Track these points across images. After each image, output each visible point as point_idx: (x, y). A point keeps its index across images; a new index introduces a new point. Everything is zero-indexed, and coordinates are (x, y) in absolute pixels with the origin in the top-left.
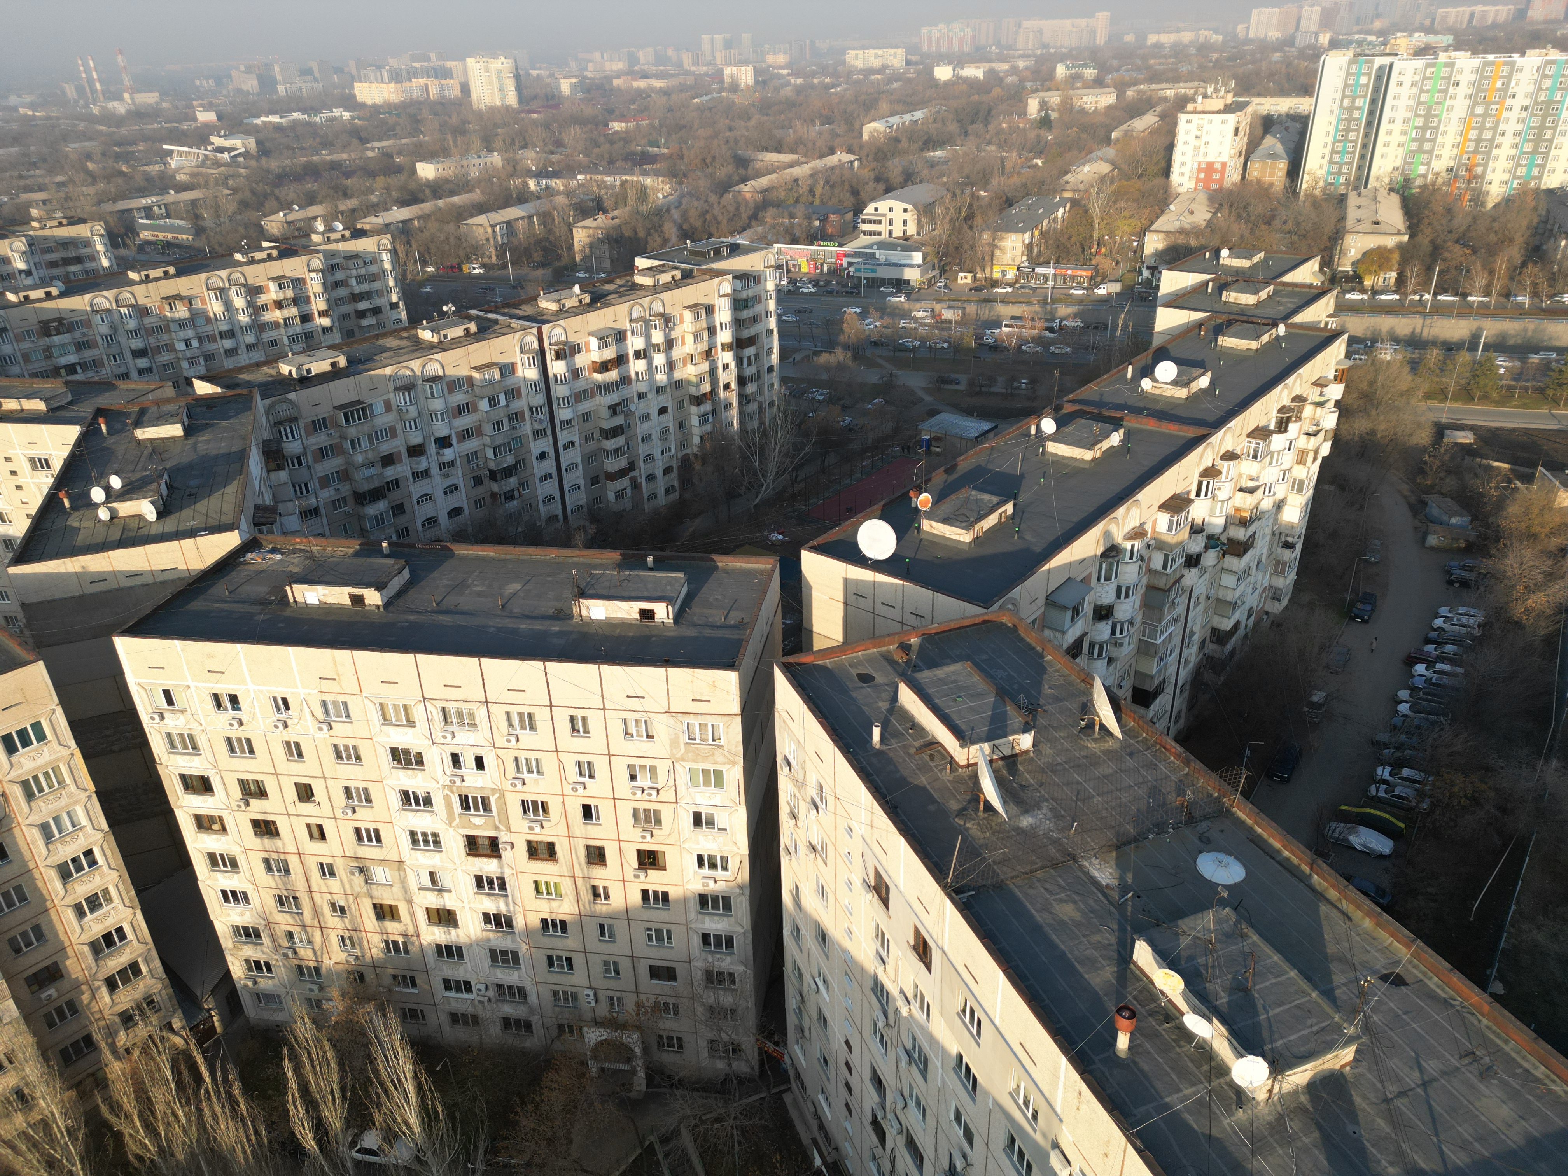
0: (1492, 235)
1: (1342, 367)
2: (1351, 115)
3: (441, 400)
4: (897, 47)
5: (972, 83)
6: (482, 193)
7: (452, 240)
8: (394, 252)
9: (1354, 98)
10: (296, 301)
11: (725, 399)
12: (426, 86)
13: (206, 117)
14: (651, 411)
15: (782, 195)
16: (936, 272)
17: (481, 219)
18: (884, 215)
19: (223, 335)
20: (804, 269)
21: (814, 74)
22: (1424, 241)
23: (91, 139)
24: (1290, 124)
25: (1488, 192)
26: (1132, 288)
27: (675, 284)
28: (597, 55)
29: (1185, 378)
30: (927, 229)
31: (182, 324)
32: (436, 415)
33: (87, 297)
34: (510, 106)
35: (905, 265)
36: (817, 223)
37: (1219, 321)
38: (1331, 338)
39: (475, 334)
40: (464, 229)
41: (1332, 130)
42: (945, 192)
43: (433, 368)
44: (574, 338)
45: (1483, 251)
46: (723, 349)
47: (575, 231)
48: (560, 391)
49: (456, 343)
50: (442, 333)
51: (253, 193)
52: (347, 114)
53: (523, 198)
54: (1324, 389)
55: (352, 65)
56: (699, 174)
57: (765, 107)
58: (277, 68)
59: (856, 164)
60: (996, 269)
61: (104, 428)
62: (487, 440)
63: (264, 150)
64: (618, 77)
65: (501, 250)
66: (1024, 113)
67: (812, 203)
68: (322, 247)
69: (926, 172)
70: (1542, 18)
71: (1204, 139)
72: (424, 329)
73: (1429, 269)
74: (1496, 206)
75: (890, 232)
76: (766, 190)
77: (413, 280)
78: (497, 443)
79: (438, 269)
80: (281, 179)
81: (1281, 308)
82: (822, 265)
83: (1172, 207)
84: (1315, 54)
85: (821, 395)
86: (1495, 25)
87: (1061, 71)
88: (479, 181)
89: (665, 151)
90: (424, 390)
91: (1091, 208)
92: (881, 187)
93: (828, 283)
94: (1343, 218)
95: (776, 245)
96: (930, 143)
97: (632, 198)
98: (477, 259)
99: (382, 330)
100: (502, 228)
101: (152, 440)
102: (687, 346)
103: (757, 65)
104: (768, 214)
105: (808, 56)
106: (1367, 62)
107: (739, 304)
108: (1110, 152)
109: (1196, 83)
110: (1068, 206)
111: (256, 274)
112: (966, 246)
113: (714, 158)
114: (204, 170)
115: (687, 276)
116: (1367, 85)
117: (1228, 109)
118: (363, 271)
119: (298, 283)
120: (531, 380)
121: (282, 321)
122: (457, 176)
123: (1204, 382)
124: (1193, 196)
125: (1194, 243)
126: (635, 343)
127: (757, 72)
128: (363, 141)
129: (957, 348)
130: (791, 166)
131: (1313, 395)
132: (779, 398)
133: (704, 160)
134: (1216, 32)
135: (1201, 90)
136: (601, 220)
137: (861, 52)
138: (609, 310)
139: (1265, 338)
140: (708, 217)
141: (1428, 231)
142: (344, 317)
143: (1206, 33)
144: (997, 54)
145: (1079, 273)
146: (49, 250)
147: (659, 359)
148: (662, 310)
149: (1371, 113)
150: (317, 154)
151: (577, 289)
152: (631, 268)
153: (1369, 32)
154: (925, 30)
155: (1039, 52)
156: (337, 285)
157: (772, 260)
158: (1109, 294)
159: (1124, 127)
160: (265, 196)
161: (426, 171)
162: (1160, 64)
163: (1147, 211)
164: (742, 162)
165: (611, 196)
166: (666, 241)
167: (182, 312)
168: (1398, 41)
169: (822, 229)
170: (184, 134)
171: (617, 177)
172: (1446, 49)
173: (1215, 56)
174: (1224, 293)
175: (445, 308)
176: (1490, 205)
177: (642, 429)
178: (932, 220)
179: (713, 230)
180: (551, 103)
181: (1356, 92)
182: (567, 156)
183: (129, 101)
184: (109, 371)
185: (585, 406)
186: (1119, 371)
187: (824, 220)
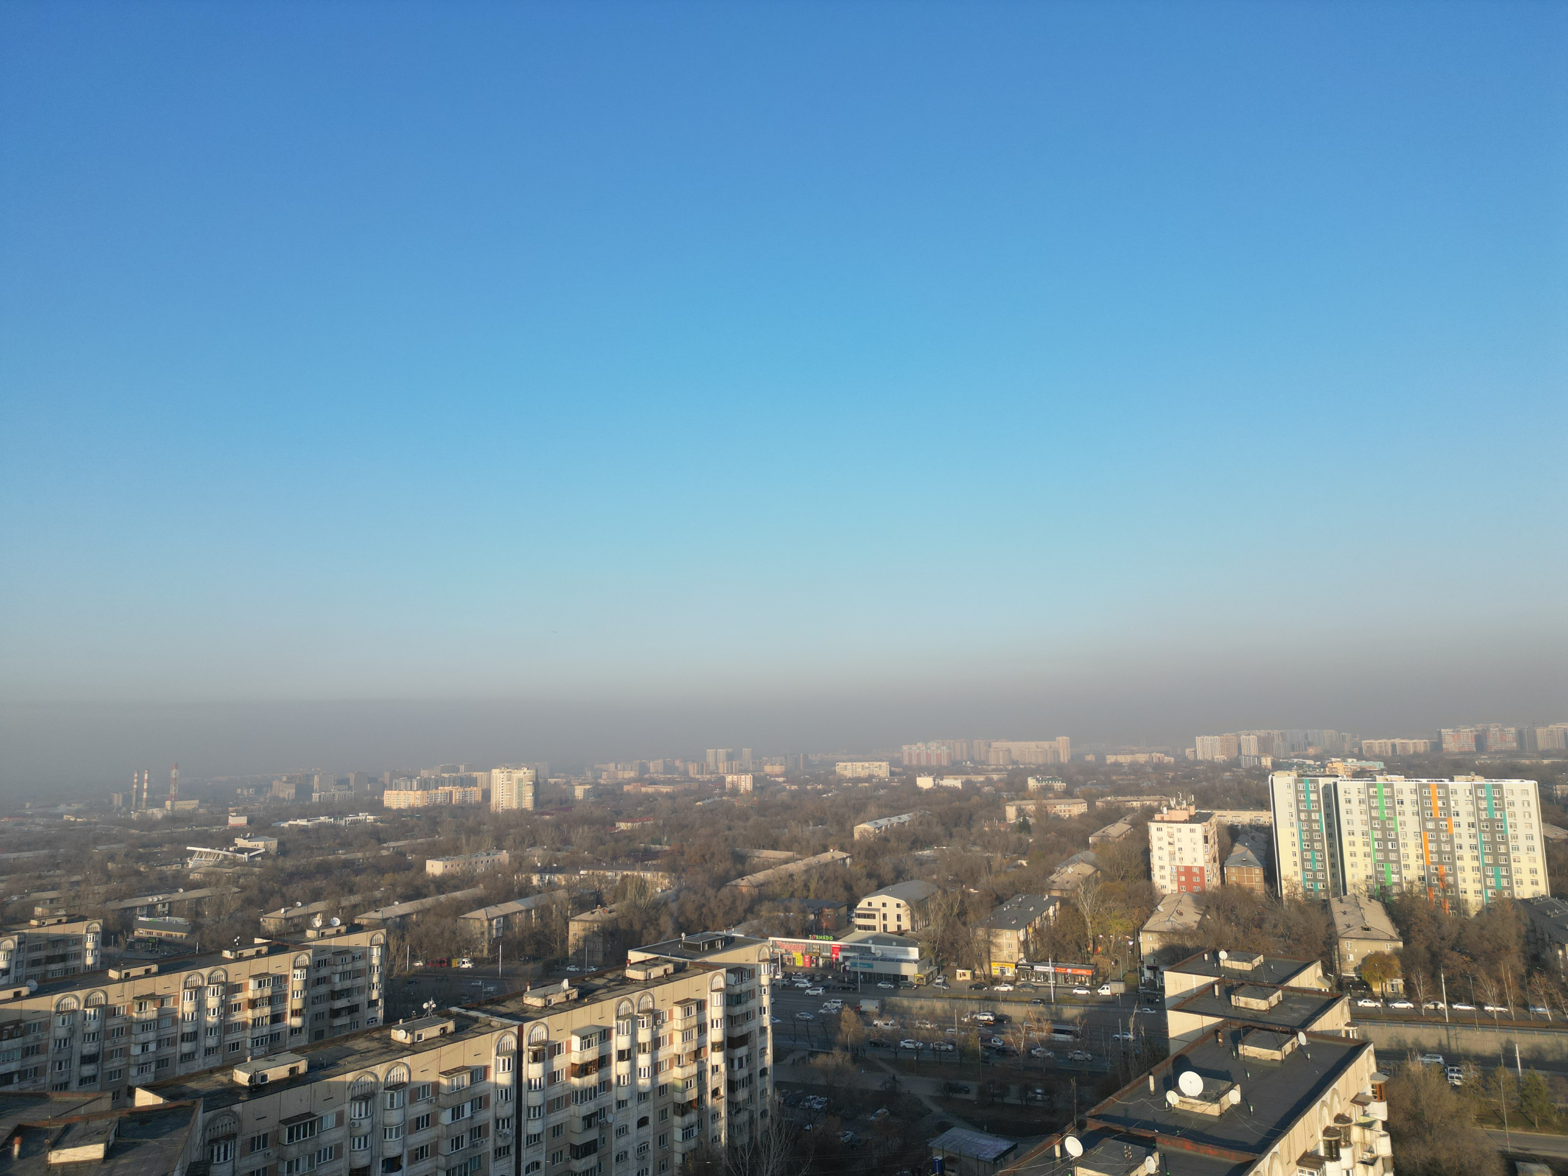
0: (1486, 943)
1: (1378, 1082)
2: (1311, 827)
3: (400, 1112)
4: (882, 761)
5: (951, 791)
6: (485, 888)
7: (447, 934)
8: (385, 947)
9: (1309, 813)
10: (271, 1000)
11: (713, 1108)
12: (451, 793)
13: (236, 821)
14: (629, 1124)
15: (778, 889)
16: (933, 968)
17: (480, 914)
18: (878, 910)
19: (185, 1037)
20: (799, 963)
21: (807, 782)
22: (1420, 946)
23: (121, 841)
24: (1254, 834)
25: (1466, 900)
26: (1136, 989)
27: (667, 978)
28: (612, 766)
29: (1213, 1093)
30: (920, 924)
31: (145, 1025)
32: (391, 1130)
33: (57, 997)
34: (525, 809)
35: (901, 961)
36: (812, 917)
37: (1234, 1028)
38: (1355, 1050)
39: (452, 1033)
40: (461, 922)
41: (1296, 839)
42: (936, 889)
43: (399, 1074)
44: (555, 1038)
45: (1482, 958)
46: (713, 1050)
47: (571, 924)
48: (532, 1099)
49: (431, 1044)
50: (417, 1033)
51: (261, 890)
52: (372, 817)
53: (524, 891)
54: (1366, 1108)
55: (387, 775)
56: (699, 869)
57: (763, 809)
58: (316, 779)
59: (848, 861)
60: (994, 966)
61: (16, 1149)
62: (442, 1161)
63: (283, 850)
64: (629, 784)
65: (494, 944)
66: (1003, 818)
67: (807, 897)
68: (314, 943)
69: (916, 869)
70: (1457, 750)
71: (1177, 845)
72: (398, 1029)
73: (1434, 977)
74: (1479, 914)
75: (885, 926)
76: (762, 885)
77: (399, 976)
78: (453, 1165)
79: (426, 963)
80: (292, 877)
81: (1296, 1015)
82: (817, 959)
83: (1160, 907)
84: (1263, 775)
85: (819, 1103)
86: (1416, 755)
87: (1032, 783)
88: (483, 877)
89: (667, 848)
90: (384, 1099)
91: (1080, 907)
92: (874, 883)
93: (824, 977)
94: (1331, 924)
95: (771, 939)
96: (918, 843)
97: (631, 893)
98: (467, 954)
99: (354, 1030)
100: (499, 922)
101: (64, 1165)
102: (676, 1045)
103: (756, 774)
104: (764, 908)
105: (801, 767)
106: (1311, 782)
107: (732, 999)
108: (1091, 855)
109: (1158, 797)
110: (1058, 905)
111: (238, 972)
112: (962, 943)
113: (713, 855)
114: (219, 869)
115: (680, 970)
116: (1318, 801)
117: (1192, 820)
118: (349, 967)
119: (280, 980)
120: (502, 1086)
121: (250, 1022)
122: (463, 872)
123: (1234, 1097)
124: (1179, 897)
125: (1189, 944)
126: (620, 1042)
127: (755, 780)
128: (380, 841)
129: (962, 1051)
130: (786, 863)
131: (1356, 1114)
132: (772, 1108)
133: (703, 856)
134: (1167, 754)
135: (1164, 803)
136: (599, 913)
137: (850, 764)
138: (596, 1007)
139: (1288, 1048)
140: (704, 910)
141: (1420, 937)
142: (318, 1016)
143: (1158, 755)
144: (972, 768)
145: (1079, 972)
146: (38, 948)
147: (644, 1061)
148: (651, 1006)
149: (1329, 826)
150: (334, 854)
151: (565, 984)
152: (623, 962)
153: (1308, 758)
154: (905, 748)
155: (1010, 767)
156: (319, 981)
157: (766, 953)
158: (1114, 995)
159: (1100, 833)
160: (272, 893)
161: (435, 867)
162: (1122, 780)
163: (1137, 911)
164: (740, 859)
165: (611, 889)
166: (660, 934)
167: (151, 1012)
168: (1335, 765)
169: (817, 922)
170: (212, 836)
171: (619, 872)
172: (1381, 773)
173: (1171, 774)
174: (1233, 997)
175: (425, 1006)
176: (1473, 913)
177: (618, 1144)
178: (926, 916)
179: (709, 923)
180: (564, 806)
181: (1309, 807)
182: (572, 853)
183: (169, 808)
184: (48, 1080)
185: (557, 1118)
186: (1140, 1082)
187: (819, 914)
